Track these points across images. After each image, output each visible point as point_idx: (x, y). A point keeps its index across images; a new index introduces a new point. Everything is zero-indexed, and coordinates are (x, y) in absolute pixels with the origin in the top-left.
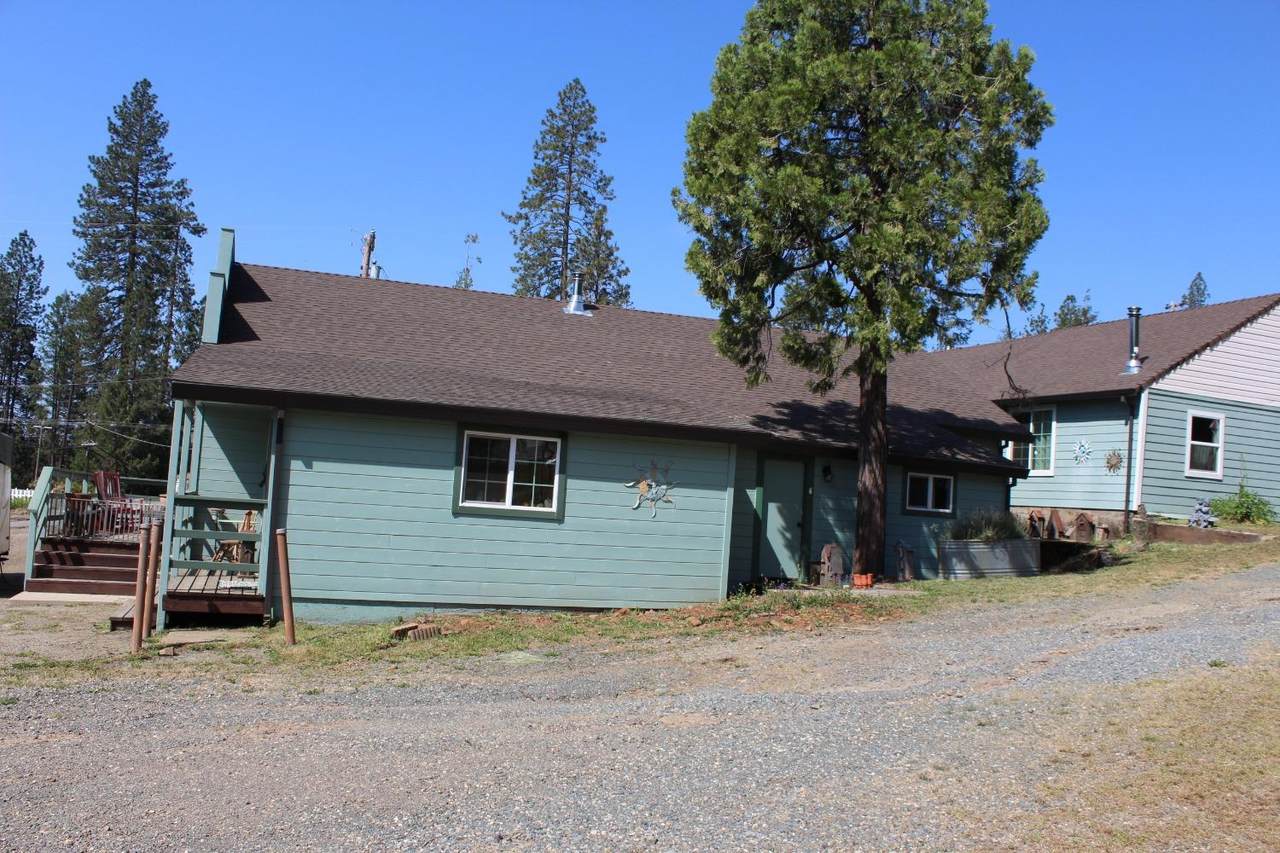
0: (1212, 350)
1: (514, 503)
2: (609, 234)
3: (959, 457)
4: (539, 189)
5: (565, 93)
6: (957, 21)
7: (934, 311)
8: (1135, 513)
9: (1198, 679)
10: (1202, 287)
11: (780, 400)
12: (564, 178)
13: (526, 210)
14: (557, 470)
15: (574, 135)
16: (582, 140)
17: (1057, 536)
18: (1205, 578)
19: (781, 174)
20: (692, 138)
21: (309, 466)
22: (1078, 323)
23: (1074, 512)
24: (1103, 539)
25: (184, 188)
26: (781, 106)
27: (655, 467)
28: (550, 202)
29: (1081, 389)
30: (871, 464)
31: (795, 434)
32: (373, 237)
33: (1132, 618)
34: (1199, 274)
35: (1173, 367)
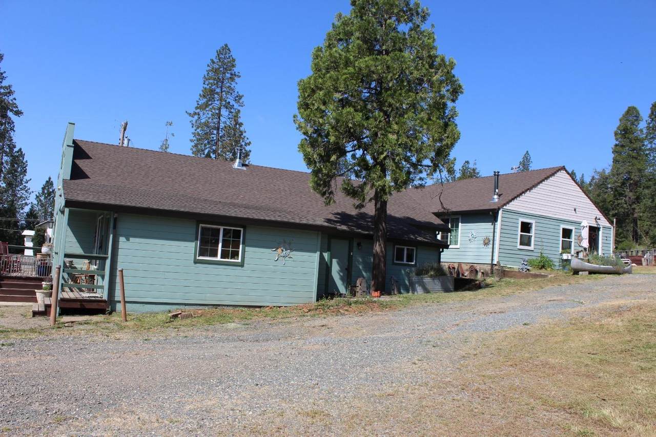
0: (530, 192)
1: (221, 258)
2: (241, 124)
3: (418, 239)
4: (205, 100)
5: (220, 51)
6: (422, 43)
7: (409, 173)
8: (496, 265)
9: (518, 330)
10: (529, 158)
11: (336, 211)
12: (218, 95)
13: (198, 110)
14: (241, 243)
15: (224, 73)
16: (228, 75)
17: (461, 276)
18: (524, 292)
19: (345, 111)
20: (302, 91)
21: (128, 240)
22: (471, 176)
23: (468, 264)
24: (481, 277)
25: (11, 90)
26: (345, 80)
27: (285, 242)
28: (211, 107)
29: (472, 208)
30: (379, 242)
31: (344, 228)
32: (126, 124)
33: (493, 308)
34: (527, 152)
35: (513, 199)
